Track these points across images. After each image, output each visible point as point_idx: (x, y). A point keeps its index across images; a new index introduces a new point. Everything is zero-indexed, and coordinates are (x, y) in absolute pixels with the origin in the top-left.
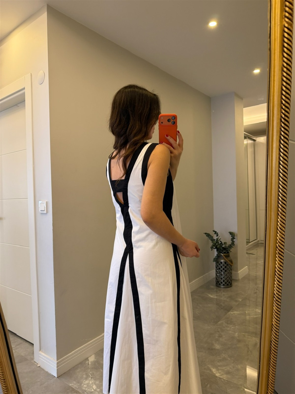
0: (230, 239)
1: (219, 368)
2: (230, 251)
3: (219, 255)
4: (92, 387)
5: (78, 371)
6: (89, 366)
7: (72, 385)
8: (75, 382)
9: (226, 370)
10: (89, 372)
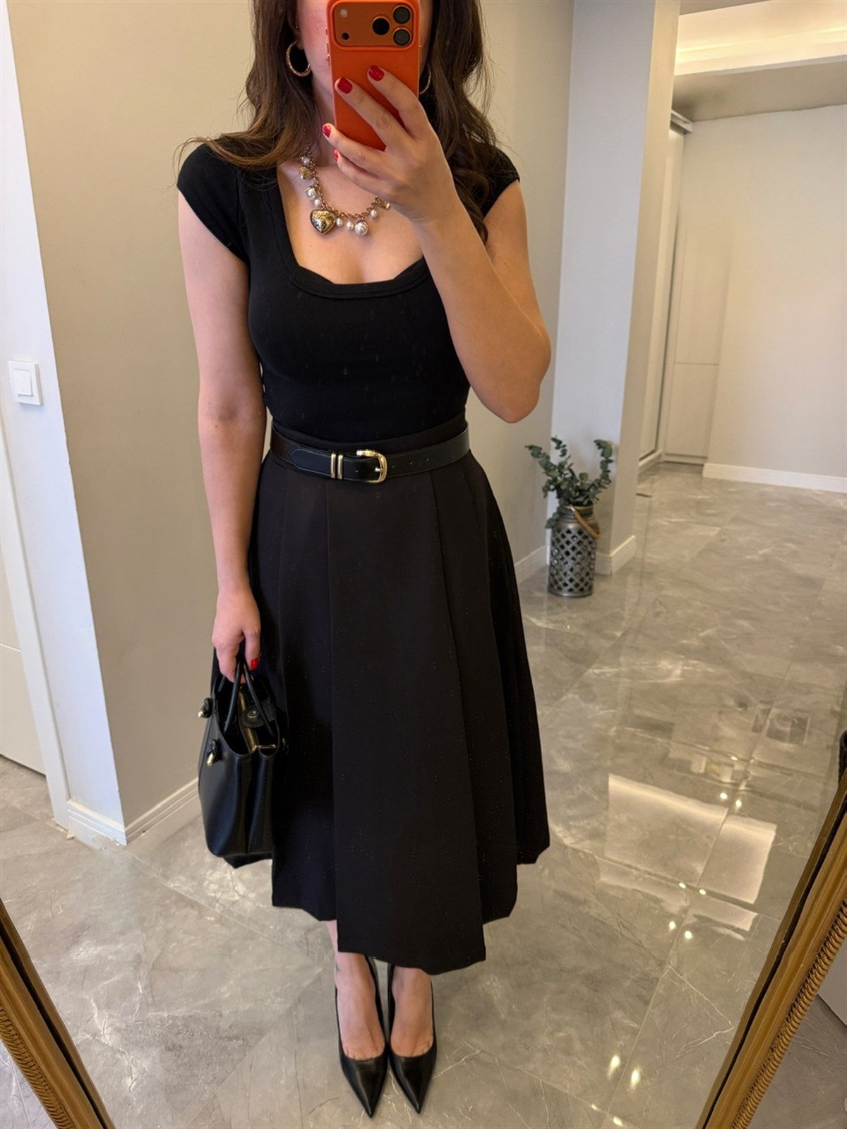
1: (571, 823)
3: (563, 511)
4: (234, 888)
5: (186, 844)
7: (177, 885)
8: (182, 878)
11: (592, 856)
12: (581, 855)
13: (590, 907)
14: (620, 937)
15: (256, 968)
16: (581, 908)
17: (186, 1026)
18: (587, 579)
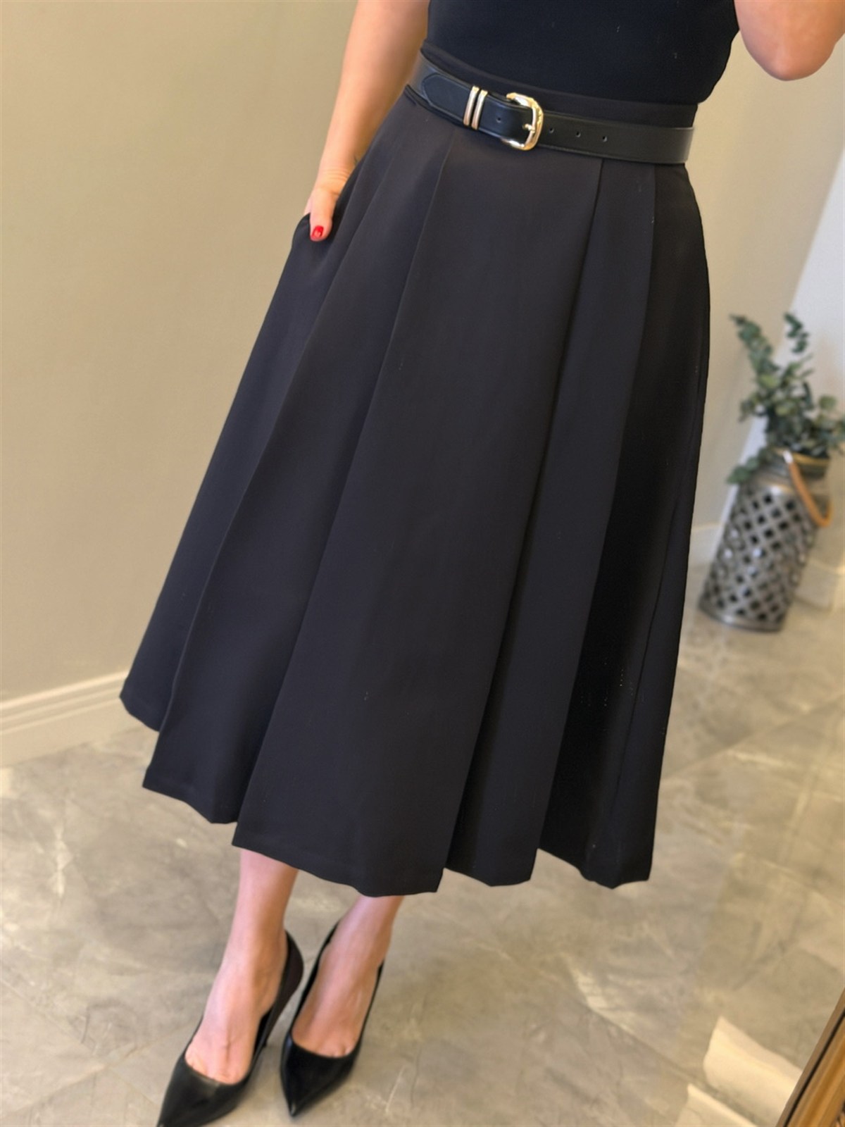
1: (611, 977)
3: (769, 457)
9: (642, 992)
11: (634, 1039)
12: (613, 1031)
18: (778, 599)
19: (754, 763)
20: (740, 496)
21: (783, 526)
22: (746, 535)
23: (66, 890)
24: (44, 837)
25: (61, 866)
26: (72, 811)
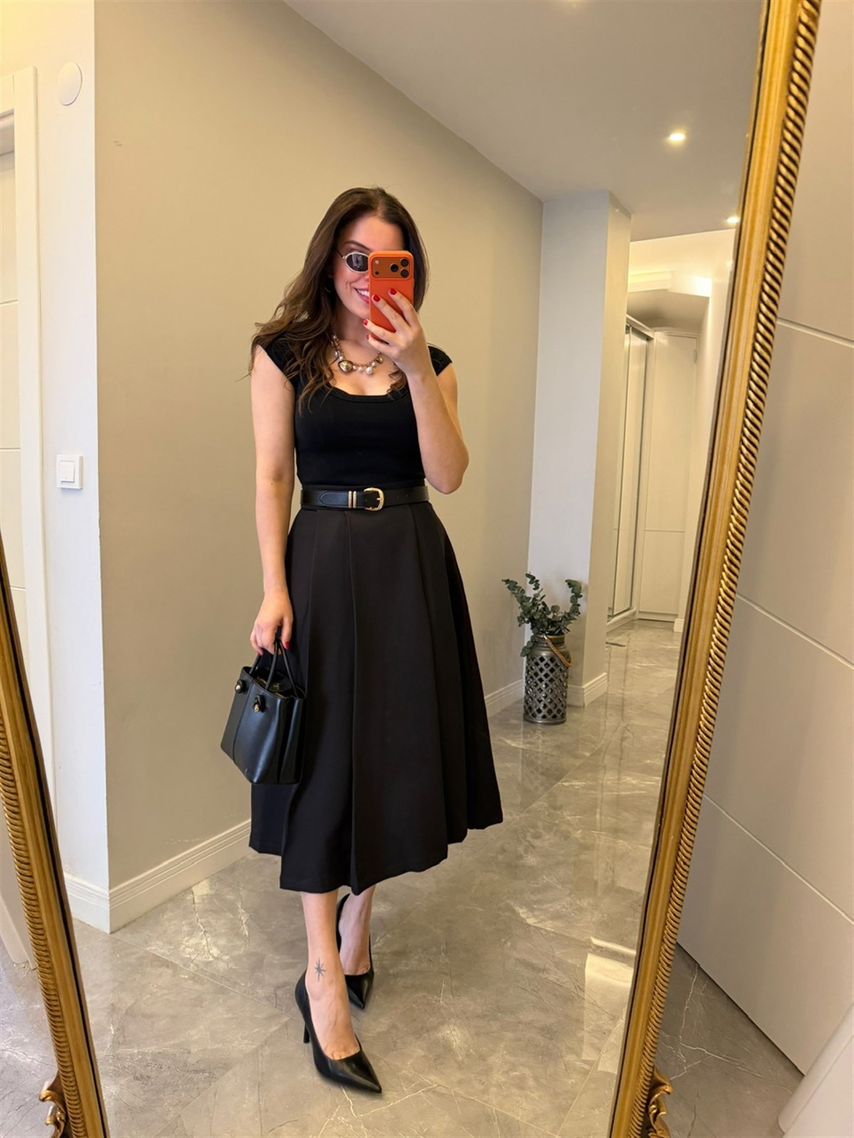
0: (569, 599)
1: (535, 906)
2: (566, 628)
3: (537, 640)
4: (209, 952)
5: (165, 917)
6: (196, 905)
7: (153, 948)
8: (160, 943)
9: (551, 910)
10: (198, 920)
11: (554, 933)
12: (543, 932)
13: (548, 973)
14: (576, 997)
15: (225, 1016)
16: (541, 974)
17: (154, 1060)
18: (559, 706)
19: (572, 786)
20: (528, 660)
21: (552, 670)
22: (536, 679)
23: (249, 933)
24: (233, 909)
25: (244, 922)
26: (243, 893)
